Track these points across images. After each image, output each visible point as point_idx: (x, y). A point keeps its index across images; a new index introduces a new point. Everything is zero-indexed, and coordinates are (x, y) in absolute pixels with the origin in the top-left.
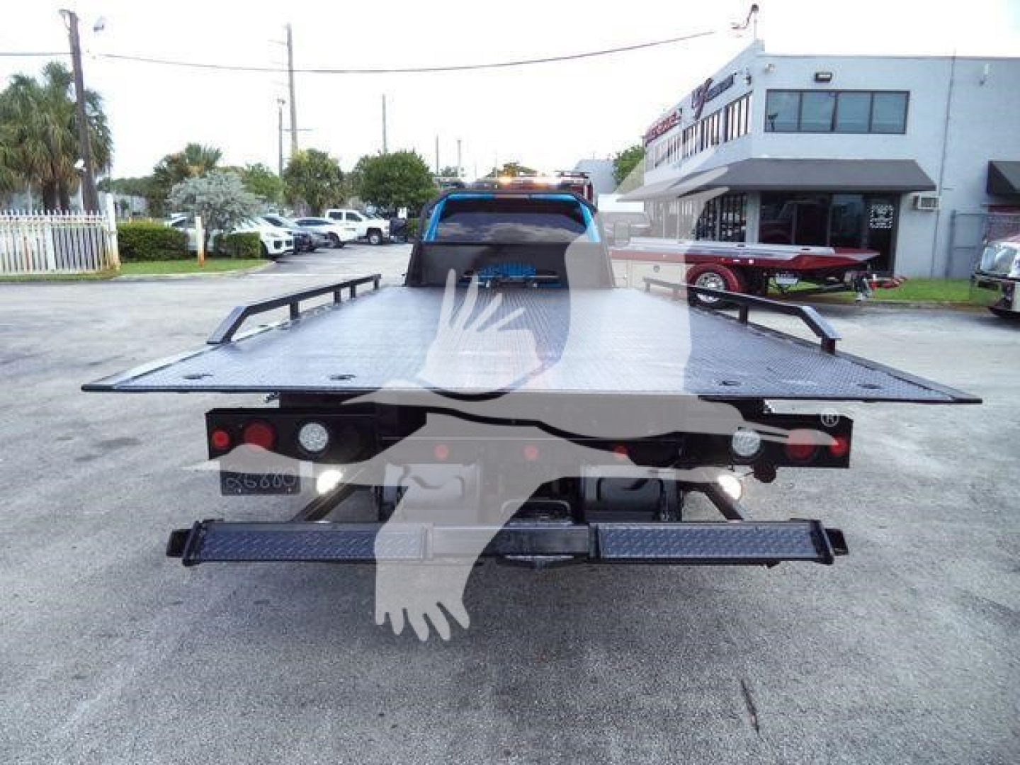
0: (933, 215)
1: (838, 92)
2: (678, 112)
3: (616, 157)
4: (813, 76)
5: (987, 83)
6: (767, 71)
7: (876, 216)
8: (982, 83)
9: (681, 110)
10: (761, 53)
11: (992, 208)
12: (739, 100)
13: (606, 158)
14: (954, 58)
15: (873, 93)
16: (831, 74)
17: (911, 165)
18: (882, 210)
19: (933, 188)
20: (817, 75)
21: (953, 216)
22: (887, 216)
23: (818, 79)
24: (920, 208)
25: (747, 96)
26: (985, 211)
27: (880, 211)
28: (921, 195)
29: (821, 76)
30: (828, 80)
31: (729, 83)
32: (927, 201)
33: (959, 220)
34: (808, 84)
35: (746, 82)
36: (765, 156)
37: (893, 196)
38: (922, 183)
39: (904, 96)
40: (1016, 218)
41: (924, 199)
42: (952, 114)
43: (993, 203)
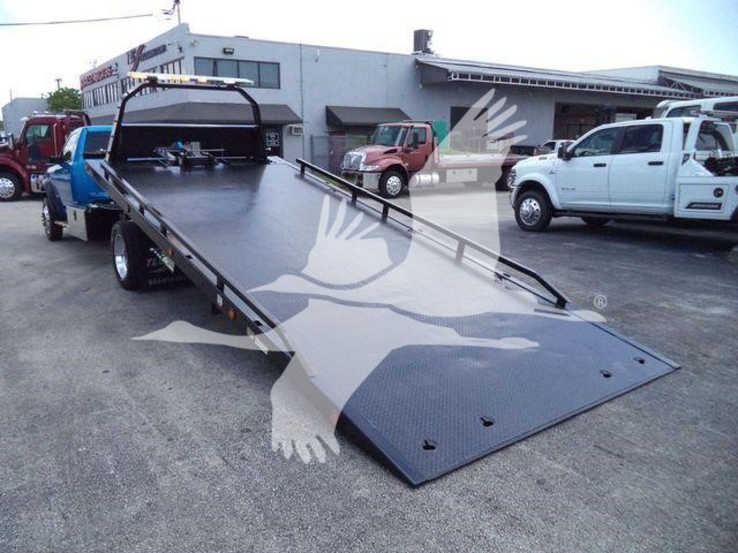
0: (301, 137)
1: (238, 61)
2: (115, 66)
3: (48, 96)
4: (221, 49)
5: (319, 60)
6: (193, 45)
7: (270, 138)
8: (317, 60)
9: (117, 64)
10: (187, 32)
11: (331, 133)
12: (173, 62)
13: (40, 97)
14: (300, 45)
15: (259, 63)
16: (233, 50)
17: (285, 108)
18: (272, 135)
19: (301, 122)
20: (224, 50)
21: (312, 138)
22: (276, 139)
23: (225, 51)
24: (294, 133)
25: (179, 60)
26: (327, 135)
27: (271, 136)
28: (294, 126)
29: (227, 50)
30: (231, 53)
31: (162, 50)
32: (297, 130)
33: (315, 141)
34: (221, 56)
35: (178, 51)
36: (198, 101)
37: (277, 127)
38: (294, 119)
39: (276, 65)
40: (344, 138)
41: (295, 128)
42: (303, 78)
43: (330, 130)
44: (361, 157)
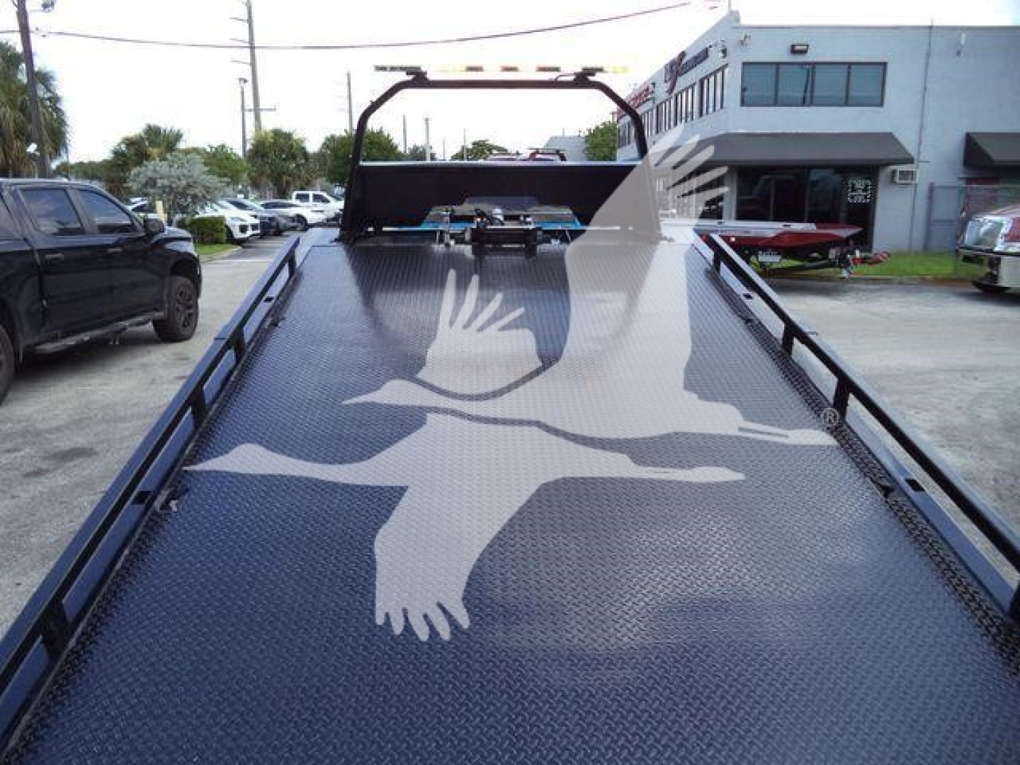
0: (911, 189)
1: (814, 64)
2: (651, 86)
3: (587, 133)
4: (788, 45)
5: (963, 53)
6: (742, 43)
7: (854, 190)
8: (959, 53)
9: (654, 84)
10: (735, 24)
11: (969, 181)
12: (714, 73)
13: (577, 134)
14: (931, 27)
15: (849, 64)
16: (807, 46)
17: (889, 138)
18: (860, 184)
19: (910, 161)
20: (793, 46)
21: (932, 189)
22: (865, 190)
23: (794, 51)
24: (897, 181)
25: (722, 69)
26: (962, 184)
27: (858, 186)
28: (899, 168)
29: (797, 48)
30: (804, 52)
31: (704, 55)
32: (905, 175)
33: (938, 194)
34: (786, 57)
35: (721, 55)
36: (741, 131)
37: (870, 171)
38: (900, 156)
39: (881, 67)
40: (995, 190)
41: (902, 172)
42: (928, 86)
43: (971, 176)
44: (1000, 225)
